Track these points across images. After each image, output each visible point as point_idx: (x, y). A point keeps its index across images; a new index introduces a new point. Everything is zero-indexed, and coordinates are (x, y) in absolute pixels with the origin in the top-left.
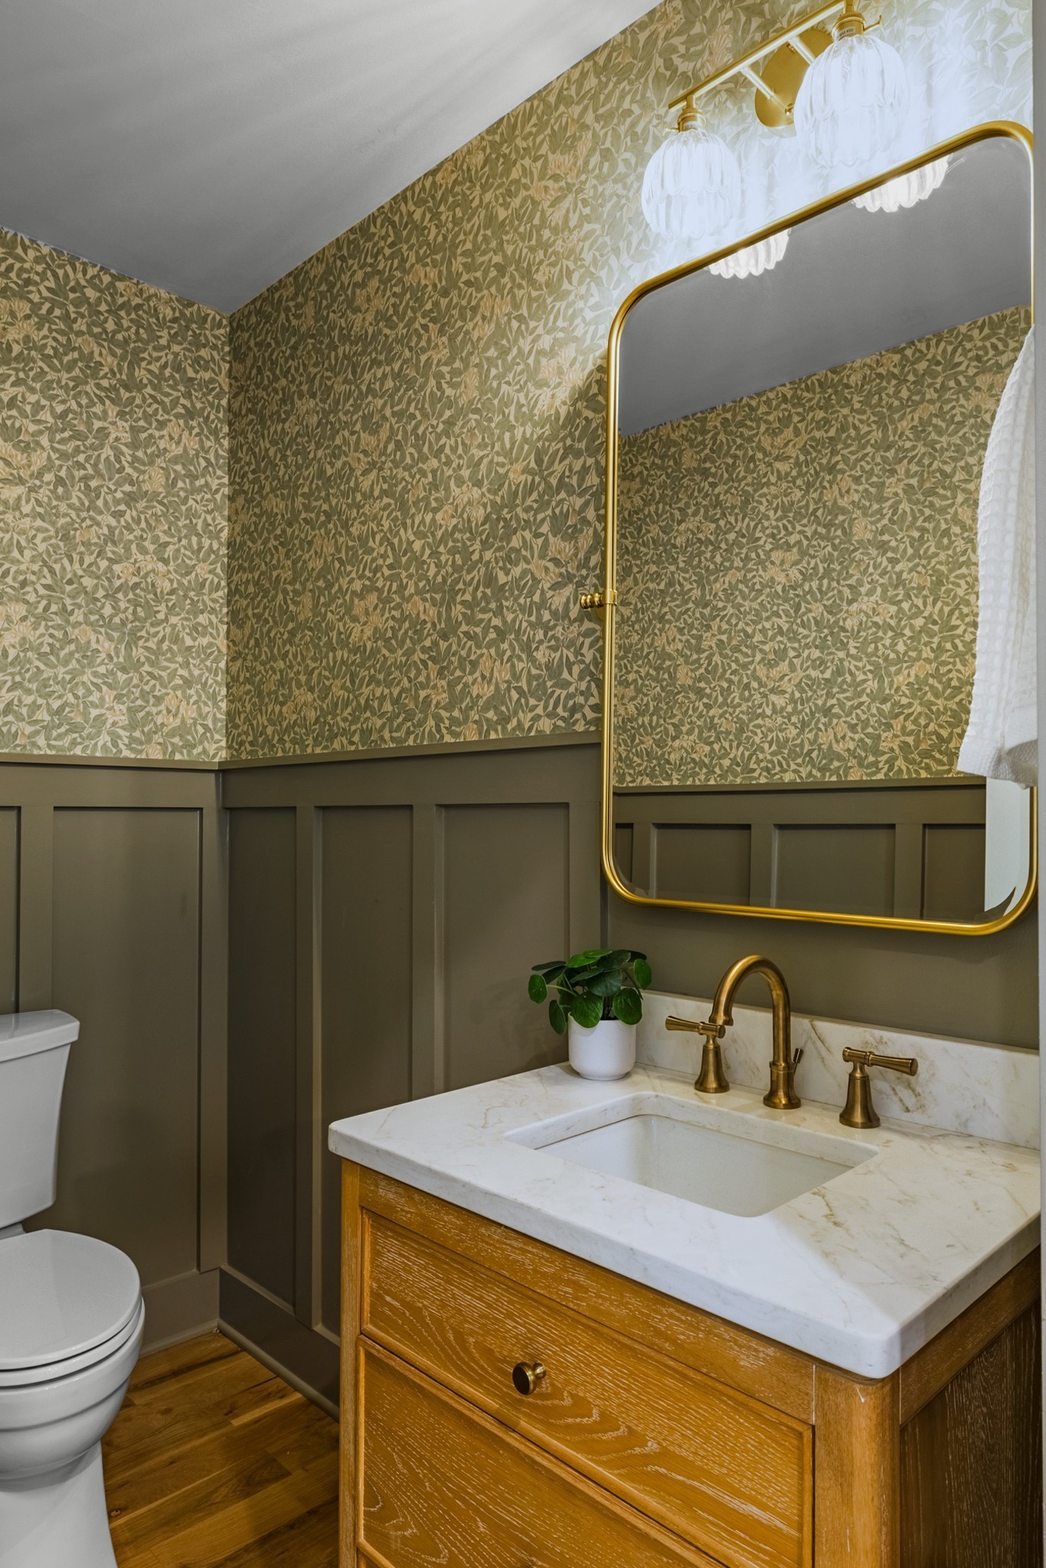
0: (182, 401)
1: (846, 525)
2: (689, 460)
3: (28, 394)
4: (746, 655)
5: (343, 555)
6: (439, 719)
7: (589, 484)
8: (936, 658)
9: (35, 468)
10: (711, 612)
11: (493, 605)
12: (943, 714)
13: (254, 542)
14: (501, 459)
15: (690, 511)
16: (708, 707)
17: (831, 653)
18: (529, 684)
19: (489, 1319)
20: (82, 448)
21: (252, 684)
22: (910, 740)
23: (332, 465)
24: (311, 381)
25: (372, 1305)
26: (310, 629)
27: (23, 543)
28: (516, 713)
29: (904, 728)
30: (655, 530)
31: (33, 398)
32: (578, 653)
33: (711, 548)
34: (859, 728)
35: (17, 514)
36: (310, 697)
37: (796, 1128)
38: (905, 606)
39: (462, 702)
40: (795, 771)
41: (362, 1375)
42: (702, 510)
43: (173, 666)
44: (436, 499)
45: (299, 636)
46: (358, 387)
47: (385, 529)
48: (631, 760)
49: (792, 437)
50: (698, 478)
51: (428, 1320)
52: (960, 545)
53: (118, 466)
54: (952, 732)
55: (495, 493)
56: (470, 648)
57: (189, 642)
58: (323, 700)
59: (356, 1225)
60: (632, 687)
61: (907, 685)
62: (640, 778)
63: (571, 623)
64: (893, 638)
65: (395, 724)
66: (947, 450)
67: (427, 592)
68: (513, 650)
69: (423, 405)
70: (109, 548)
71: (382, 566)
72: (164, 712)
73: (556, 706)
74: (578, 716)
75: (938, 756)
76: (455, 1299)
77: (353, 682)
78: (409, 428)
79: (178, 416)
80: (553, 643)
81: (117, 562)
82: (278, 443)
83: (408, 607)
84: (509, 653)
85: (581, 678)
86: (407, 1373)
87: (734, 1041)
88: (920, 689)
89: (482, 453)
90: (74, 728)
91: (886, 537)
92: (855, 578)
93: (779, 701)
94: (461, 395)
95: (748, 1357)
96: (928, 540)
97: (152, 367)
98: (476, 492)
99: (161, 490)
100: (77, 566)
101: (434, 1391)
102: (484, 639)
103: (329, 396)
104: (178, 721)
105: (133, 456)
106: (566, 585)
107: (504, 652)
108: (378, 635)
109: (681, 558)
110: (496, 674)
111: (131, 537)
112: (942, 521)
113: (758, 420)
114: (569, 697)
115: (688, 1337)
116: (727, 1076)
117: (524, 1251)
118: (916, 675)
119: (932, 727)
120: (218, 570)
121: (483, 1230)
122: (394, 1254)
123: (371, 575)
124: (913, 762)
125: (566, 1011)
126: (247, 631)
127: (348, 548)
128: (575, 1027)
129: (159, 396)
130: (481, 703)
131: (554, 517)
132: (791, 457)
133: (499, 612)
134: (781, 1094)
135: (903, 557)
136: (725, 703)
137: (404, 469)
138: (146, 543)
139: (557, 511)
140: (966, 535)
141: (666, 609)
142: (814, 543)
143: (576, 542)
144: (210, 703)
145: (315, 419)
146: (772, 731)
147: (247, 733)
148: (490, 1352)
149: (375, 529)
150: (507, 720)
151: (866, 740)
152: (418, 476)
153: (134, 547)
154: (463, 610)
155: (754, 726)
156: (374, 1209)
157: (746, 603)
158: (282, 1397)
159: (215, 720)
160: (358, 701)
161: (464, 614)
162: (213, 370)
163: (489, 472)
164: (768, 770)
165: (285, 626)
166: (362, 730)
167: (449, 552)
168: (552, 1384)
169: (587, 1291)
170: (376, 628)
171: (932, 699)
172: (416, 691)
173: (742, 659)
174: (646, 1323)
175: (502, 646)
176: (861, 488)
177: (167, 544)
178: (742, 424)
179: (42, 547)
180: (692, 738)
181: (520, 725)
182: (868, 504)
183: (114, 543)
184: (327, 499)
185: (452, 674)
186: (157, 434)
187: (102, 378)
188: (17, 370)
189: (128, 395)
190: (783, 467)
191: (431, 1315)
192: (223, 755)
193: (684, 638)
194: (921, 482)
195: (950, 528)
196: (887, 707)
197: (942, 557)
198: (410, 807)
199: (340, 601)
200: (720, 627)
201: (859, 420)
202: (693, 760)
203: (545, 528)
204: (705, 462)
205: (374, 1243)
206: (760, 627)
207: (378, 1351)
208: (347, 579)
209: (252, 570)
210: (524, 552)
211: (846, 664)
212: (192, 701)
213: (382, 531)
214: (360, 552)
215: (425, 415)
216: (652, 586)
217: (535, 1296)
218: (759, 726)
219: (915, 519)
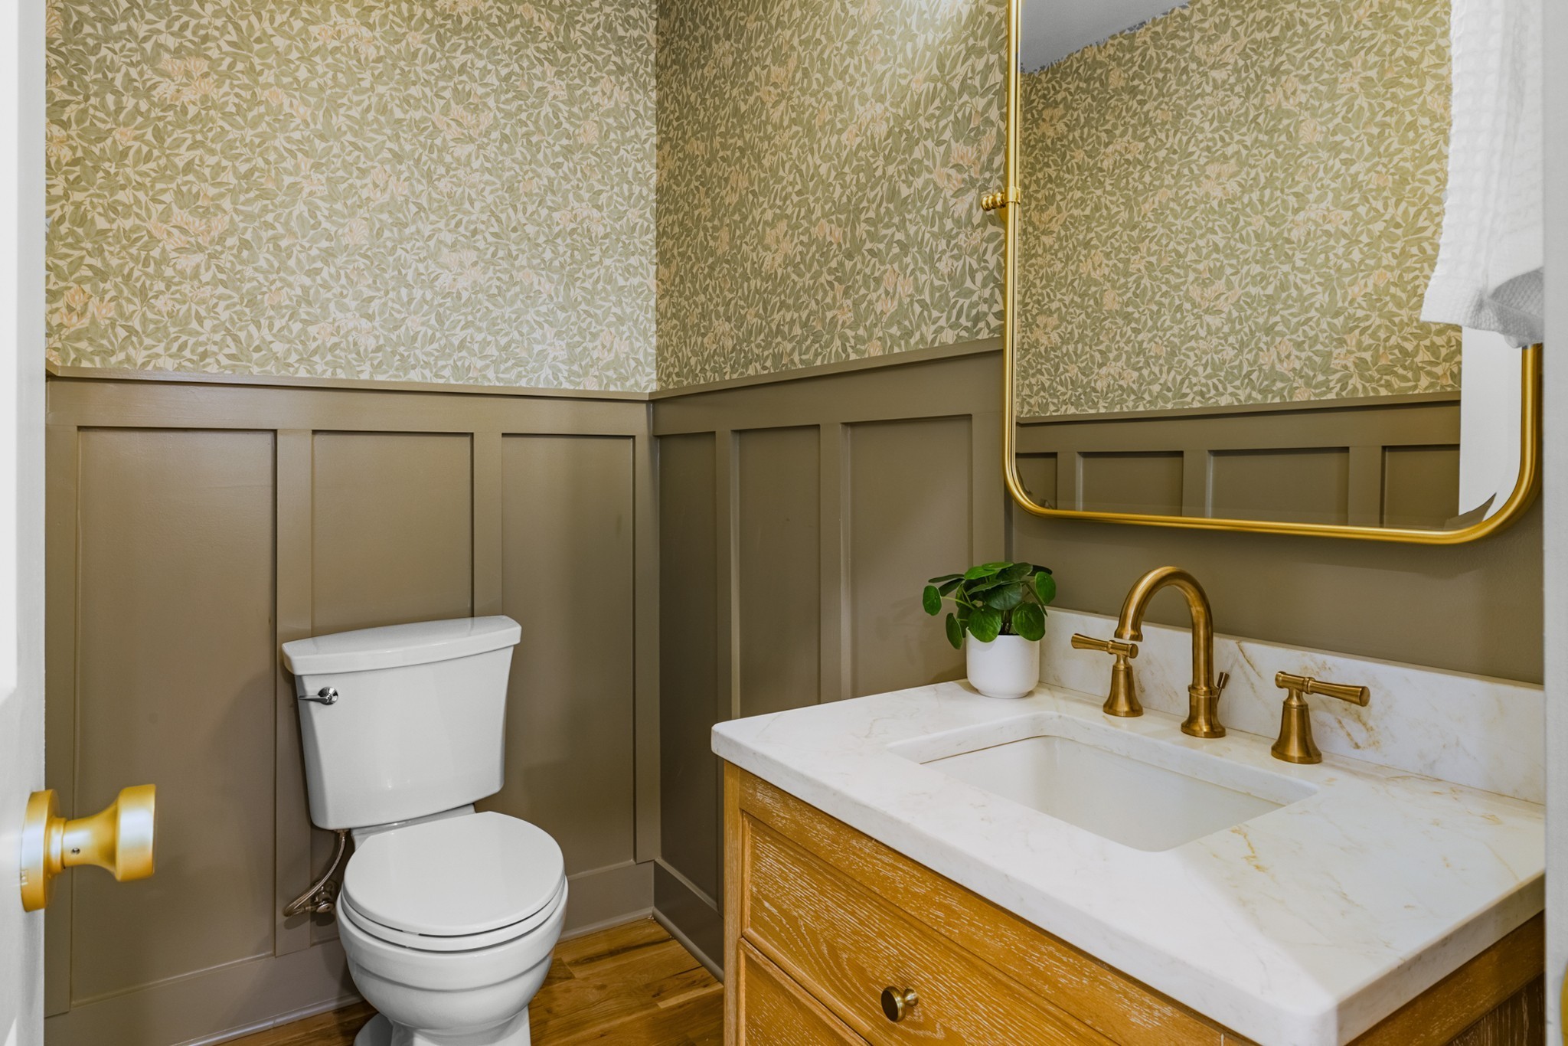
0: (614, 58)
1: (1291, 129)
2: (1116, 79)
3: (476, 61)
4: (1178, 276)
5: (756, 187)
6: (844, 339)
7: (992, 83)
8: (1399, 264)
9: (483, 127)
10: (1140, 234)
11: (896, 220)
12: (1408, 325)
13: (678, 185)
14: (903, 71)
15: (1117, 132)
16: (1137, 331)
17: (1274, 268)
18: (932, 296)
19: (860, 935)
20: (524, 107)
21: (678, 319)
22: (1367, 356)
23: (745, 101)
24: (727, 24)
25: (753, 909)
26: (727, 262)
27: (474, 196)
28: (918, 326)
29: (1359, 343)
30: (1080, 155)
31: (480, 64)
32: (982, 259)
33: (1139, 167)
34: (1306, 346)
35: (468, 169)
36: (727, 326)
37: (1217, 758)
38: (1362, 210)
39: (866, 320)
40: (1231, 394)
41: (743, 978)
42: (1130, 130)
43: (607, 305)
44: (841, 121)
45: (718, 269)
46: (768, 22)
47: (794, 157)
48: (1055, 389)
49: (1230, 42)
50: (1126, 97)
51: (803, 930)
52: (1429, 137)
53: (556, 122)
54: (1418, 345)
55: (898, 106)
56: (874, 265)
57: (621, 282)
58: (739, 328)
59: (737, 828)
60: (1056, 316)
61: (1365, 295)
62: (1064, 407)
63: (974, 229)
64: (1347, 247)
65: (804, 347)
66: (1413, 34)
67: (833, 214)
68: (916, 263)
69: (828, 30)
70: (549, 197)
71: (791, 194)
72: (600, 347)
73: (959, 316)
74: (981, 324)
75: (1401, 371)
76: (828, 911)
77: (765, 309)
78: (815, 54)
79: (609, 73)
80: (956, 251)
81: (556, 210)
82: (698, 89)
83: (815, 231)
84: (911, 267)
85: (984, 286)
86: (783, 982)
87: (1149, 662)
88: (1379, 300)
89: (884, 68)
90: (520, 362)
91: (1339, 138)
92: (1302, 185)
93: (1214, 321)
94: (864, 12)
95: (1141, 1013)
96: (1390, 136)
97: (585, 29)
98: (879, 108)
99: (595, 142)
100: (520, 214)
101: (808, 1004)
102: (887, 255)
103: (742, 35)
104: (612, 355)
105: (569, 112)
106: (968, 190)
107: (907, 266)
108: (788, 261)
109: (1108, 181)
110: (899, 289)
111: (569, 187)
112: (1407, 113)
113: (1192, 29)
114: (972, 306)
115: (1071, 981)
116: (1141, 700)
117: (895, 868)
118: (1375, 285)
119: (1393, 341)
120: (648, 215)
121: (854, 842)
122: (772, 860)
123: (781, 203)
124: (1371, 379)
125: (964, 625)
126: (673, 269)
127: (760, 180)
128: (972, 640)
129: (592, 55)
130: (885, 319)
131: (957, 121)
132: (1228, 64)
133: (902, 226)
134: (1202, 720)
135: (1358, 157)
136: (1155, 327)
137: (811, 95)
138: (582, 192)
139: (960, 115)
140: (1436, 125)
141: (1093, 235)
142: (1255, 151)
143: (979, 145)
144: (641, 339)
145: (731, 59)
146: (1207, 353)
147: (673, 365)
148: (863, 971)
149: (785, 158)
150: (910, 334)
151: (1315, 358)
152: (824, 100)
153: (571, 195)
154: (868, 228)
155: (1187, 349)
156: (752, 813)
157: (1177, 222)
158: (705, 986)
159: (646, 354)
160: (770, 328)
161: (868, 232)
162: (642, 28)
163: (892, 86)
164: (1202, 394)
165: (706, 262)
166: (774, 355)
167: (853, 172)
168: (925, 1014)
169: (959, 918)
170: (786, 255)
171: (1395, 309)
172: (823, 313)
173: (1174, 280)
174: (1022, 960)
175: (905, 260)
176: (1309, 88)
177: (600, 192)
178: (1174, 36)
179: (490, 199)
180: (1119, 364)
181: (922, 338)
182: (1317, 104)
183: (554, 193)
184: (741, 136)
185: (857, 293)
186: (591, 90)
187: (541, 41)
188: (466, 39)
189: (564, 56)
190: (1219, 75)
191: (806, 925)
192: (654, 387)
193: (1111, 263)
194: (1382, 73)
195: (1416, 120)
196: (1339, 322)
197: (1407, 152)
198: (818, 427)
199: (754, 232)
200: (1149, 249)
201: (1307, 14)
202: (1121, 387)
203: (947, 135)
204: (1133, 79)
205: (754, 847)
206: (1193, 245)
207: (757, 956)
208: (760, 210)
209: (677, 212)
210: (926, 162)
211: (1291, 278)
212: (624, 337)
213: (791, 159)
214: (771, 182)
215: (830, 39)
216: (1076, 212)
217: (906, 917)
218: (1193, 349)
219: (1374, 114)
